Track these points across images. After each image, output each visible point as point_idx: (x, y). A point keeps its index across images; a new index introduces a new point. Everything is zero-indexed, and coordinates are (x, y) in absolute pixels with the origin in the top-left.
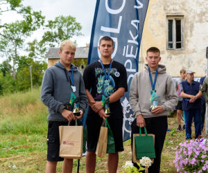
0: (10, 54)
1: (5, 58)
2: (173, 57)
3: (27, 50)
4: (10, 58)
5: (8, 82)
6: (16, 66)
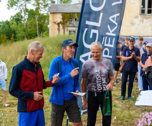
0: (21, 7)
1: (18, 11)
2: (145, 20)
3: (34, 5)
4: (21, 11)
5: (20, 29)
6: (26, 17)
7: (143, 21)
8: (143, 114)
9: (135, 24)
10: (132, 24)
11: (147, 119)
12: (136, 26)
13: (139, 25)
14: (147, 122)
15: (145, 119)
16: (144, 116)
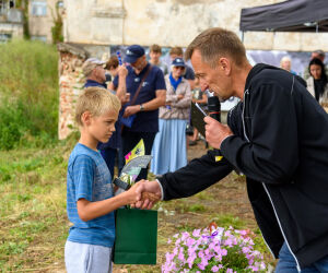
2: (182, 8)
7: (177, 10)
8: (176, 236)
9: (158, 16)
10: (152, 15)
11: (186, 248)
12: (161, 22)
13: (167, 19)
14: (187, 257)
15: (182, 249)
16: (178, 241)
